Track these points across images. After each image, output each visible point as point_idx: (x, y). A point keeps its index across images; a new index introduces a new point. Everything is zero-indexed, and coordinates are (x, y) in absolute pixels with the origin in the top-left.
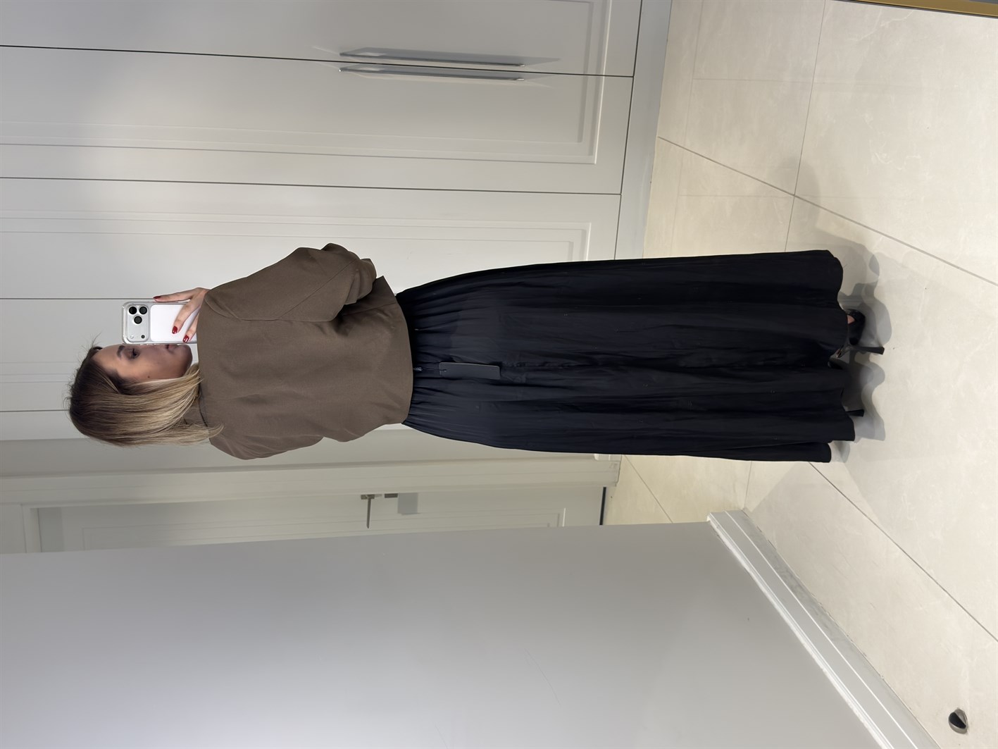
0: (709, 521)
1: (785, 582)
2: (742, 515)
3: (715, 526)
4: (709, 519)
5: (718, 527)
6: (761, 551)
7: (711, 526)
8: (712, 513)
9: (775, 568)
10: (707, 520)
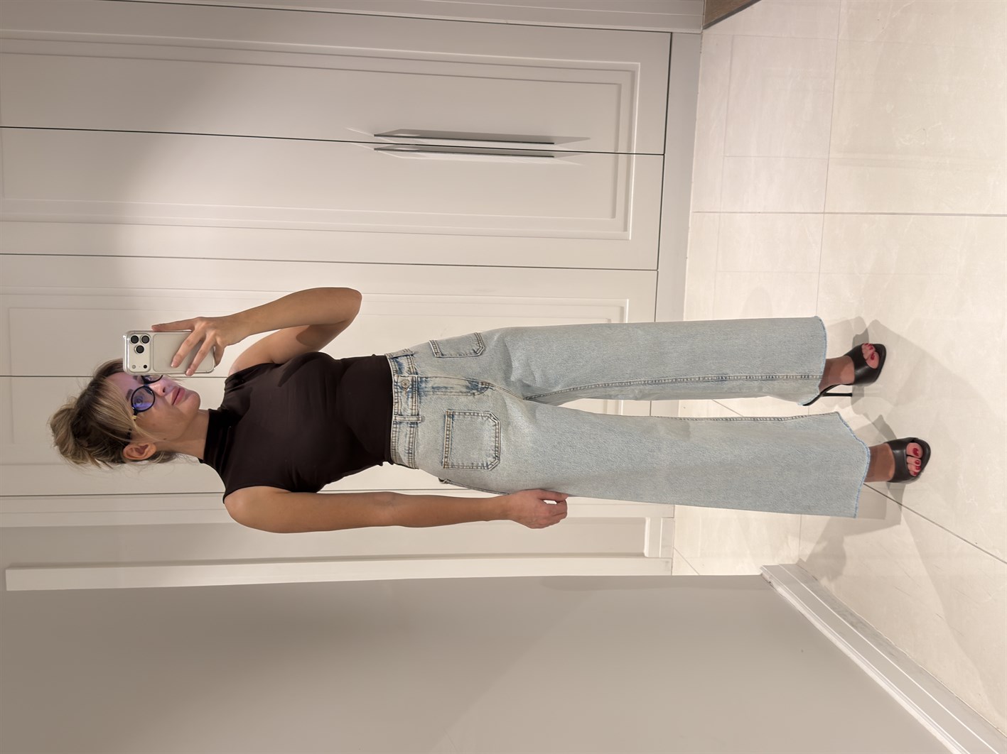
0: (762, 575)
2: (798, 567)
3: (767, 577)
4: (760, 571)
7: (764, 578)
8: (764, 566)
10: (759, 574)
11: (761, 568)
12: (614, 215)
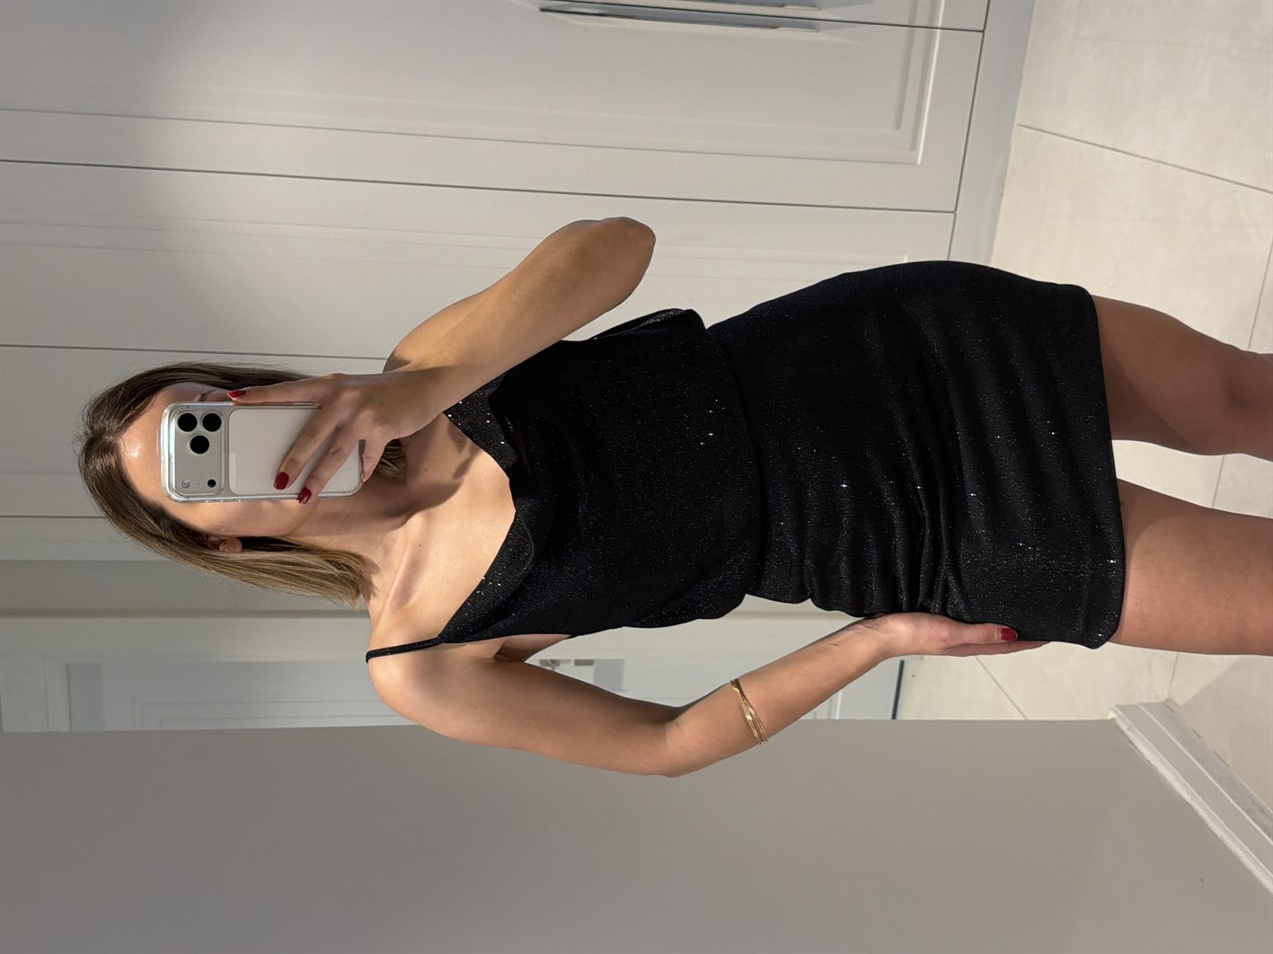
0: (1113, 719)
1: (1254, 821)
2: (1167, 709)
3: (1124, 727)
4: (1111, 715)
5: (1129, 729)
6: (1207, 771)
7: (1118, 728)
8: (1118, 706)
9: (1232, 797)
10: (1109, 717)
11: (1112, 709)
12: (898, 126)
